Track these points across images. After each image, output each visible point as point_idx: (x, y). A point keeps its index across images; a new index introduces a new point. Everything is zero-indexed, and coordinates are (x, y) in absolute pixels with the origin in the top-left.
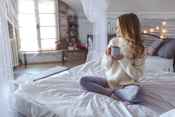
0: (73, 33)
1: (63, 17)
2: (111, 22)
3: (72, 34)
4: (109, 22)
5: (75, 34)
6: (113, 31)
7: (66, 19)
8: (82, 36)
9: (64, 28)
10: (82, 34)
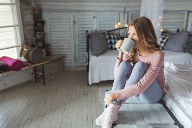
0: (40, 34)
1: (27, 9)
2: (97, 15)
3: (38, 36)
4: (94, 16)
5: (43, 36)
6: (100, 28)
7: (30, 13)
8: (51, 37)
9: (29, 27)
10: (50, 34)
